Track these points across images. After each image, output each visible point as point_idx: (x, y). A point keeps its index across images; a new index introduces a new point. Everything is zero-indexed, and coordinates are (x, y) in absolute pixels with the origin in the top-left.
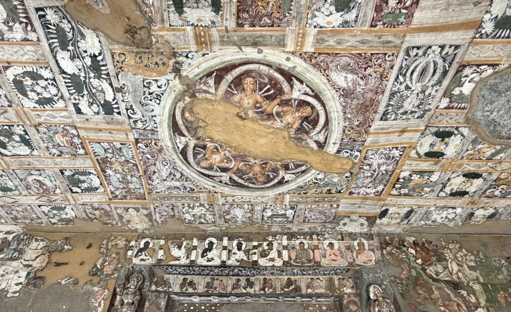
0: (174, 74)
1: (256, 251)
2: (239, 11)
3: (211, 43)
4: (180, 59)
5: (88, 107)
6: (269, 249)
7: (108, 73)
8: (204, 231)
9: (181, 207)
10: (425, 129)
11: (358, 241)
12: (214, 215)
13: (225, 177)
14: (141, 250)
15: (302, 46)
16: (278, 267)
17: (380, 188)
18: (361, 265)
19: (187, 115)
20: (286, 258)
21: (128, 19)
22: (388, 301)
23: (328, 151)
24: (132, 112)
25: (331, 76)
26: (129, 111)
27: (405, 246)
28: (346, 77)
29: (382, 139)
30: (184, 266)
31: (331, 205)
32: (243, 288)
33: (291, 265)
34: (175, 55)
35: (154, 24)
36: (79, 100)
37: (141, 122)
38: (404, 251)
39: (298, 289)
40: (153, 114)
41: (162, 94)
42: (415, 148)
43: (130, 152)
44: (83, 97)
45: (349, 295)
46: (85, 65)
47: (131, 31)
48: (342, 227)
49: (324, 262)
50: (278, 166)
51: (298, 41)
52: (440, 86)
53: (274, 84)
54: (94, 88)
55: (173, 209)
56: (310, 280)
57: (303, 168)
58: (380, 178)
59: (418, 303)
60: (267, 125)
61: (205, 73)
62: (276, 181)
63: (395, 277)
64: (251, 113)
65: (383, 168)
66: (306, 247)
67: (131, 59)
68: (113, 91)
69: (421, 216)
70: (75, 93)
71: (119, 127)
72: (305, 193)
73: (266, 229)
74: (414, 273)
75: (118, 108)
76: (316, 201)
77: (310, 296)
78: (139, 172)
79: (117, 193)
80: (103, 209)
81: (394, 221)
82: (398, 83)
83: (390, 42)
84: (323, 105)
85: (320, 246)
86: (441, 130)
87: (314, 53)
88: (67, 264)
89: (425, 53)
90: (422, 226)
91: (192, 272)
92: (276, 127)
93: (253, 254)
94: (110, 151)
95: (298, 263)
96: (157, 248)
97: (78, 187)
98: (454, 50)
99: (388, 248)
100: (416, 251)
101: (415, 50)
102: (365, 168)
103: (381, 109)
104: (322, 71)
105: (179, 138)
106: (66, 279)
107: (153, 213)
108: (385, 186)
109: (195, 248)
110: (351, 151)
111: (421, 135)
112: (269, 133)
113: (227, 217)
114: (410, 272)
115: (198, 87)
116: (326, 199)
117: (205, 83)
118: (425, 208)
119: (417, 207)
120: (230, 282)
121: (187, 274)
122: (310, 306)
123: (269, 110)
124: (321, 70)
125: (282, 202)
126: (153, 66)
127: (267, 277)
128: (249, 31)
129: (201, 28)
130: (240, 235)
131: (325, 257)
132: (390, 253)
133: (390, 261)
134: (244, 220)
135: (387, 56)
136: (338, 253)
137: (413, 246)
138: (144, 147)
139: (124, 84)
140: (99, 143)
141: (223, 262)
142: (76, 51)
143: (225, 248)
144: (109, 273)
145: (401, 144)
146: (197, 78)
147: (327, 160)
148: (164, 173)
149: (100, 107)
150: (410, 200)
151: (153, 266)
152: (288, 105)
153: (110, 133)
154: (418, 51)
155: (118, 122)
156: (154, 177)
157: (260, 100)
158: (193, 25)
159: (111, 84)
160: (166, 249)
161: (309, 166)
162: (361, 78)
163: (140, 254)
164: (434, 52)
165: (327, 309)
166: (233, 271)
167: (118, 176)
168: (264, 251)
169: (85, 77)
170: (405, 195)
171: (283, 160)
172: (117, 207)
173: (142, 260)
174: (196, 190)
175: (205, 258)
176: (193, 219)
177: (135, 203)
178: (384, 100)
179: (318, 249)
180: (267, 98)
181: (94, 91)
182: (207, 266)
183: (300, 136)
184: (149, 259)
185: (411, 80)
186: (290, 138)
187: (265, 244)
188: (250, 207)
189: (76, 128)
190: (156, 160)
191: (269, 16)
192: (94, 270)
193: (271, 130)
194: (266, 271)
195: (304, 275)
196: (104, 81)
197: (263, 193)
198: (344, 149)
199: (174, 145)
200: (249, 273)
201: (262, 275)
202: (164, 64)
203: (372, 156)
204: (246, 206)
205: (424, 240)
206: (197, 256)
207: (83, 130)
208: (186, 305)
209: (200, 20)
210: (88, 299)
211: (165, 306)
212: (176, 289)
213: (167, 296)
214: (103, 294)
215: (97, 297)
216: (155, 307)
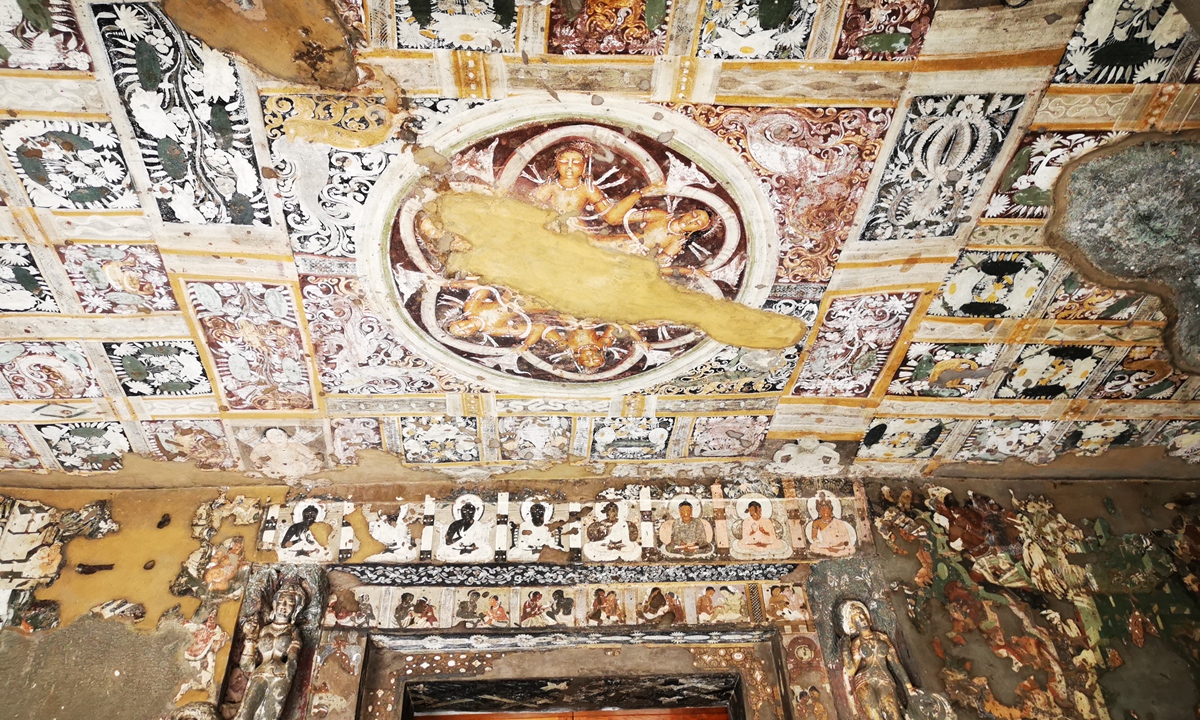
0: (402, 142)
1: (576, 524)
2: (553, 23)
3: (491, 83)
4: (417, 113)
5: (194, 208)
6: (607, 520)
7: (249, 138)
8: (450, 478)
9: (398, 424)
10: (961, 257)
11: (817, 497)
12: (478, 441)
13: (509, 357)
14: (296, 529)
15: (688, 91)
16: (630, 562)
17: (865, 379)
18: (824, 556)
19: (427, 226)
20: (649, 543)
21: (306, 31)
22: (883, 637)
23: (746, 303)
24: (298, 219)
25: (752, 152)
26: (290, 217)
27: (925, 509)
28: (783, 154)
29: (867, 277)
30: (405, 565)
31: (755, 418)
32: (549, 614)
33: (661, 558)
34: (405, 104)
35: (364, 43)
36: (173, 192)
37: (318, 239)
38: (923, 522)
39: (676, 614)
40: (347, 223)
41: (372, 183)
42: (939, 295)
43: (285, 305)
44: (182, 186)
45: (795, 626)
46: (195, 121)
47: (310, 56)
48: (782, 465)
49: (738, 550)
50: (633, 334)
51: (679, 83)
52: (987, 172)
53: (626, 164)
54: (211, 168)
55: (377, 430)
56: (704, 592)
57: (690, 338)
58: (865, 358)
59: (951, 640)
60: (611, 249)
61: (473, 142)
62: (627, 365)
63: (901, 583)
64: (573, 224)
65: (870, 337)
66: (696, 513)
67: (305, 111)
68: (258, 174)
69: (962, 439)
70: (164, 177)
71: (264, 250)
72: (695, 392)
73: (601, 472)
74: (943, 571)
75: (265, 210)
76: (719, 409)
77: (705, 629)
78: (301, 348)
79: (242, 394)
80: (202, 431)
81: (899, 452)
82: (896, 165)
83: (877, 87)
84: (735, 207)
85: (728, 512)
86: (995, 260)
87: (716, 106)
88: (110, 567)
89: (950, 110)
90: (965, 462)
91: (424, 579)
92: (628, 252)
93: (569, 533)
94: (236, 301)
95: (677, 551)
96: (336, 523)
97: (145, 381)
98: (1012, 105)
99: (887, 513)
100: (951, 520)
101: (930, 102)
102: (829, 336)
103: (862, 217)
104: (733, 141)
105: (406, 274)
106: (114, 605)
107: (328, 439)
108: (877, 374)
109: (430, 520)
110: (798, 301)
111: (953, 268)
112: (614, 265)
113: (509, 446)
114: (935, 570)
115: (455, 170)
116: (742, 404)
117: (472, 163)
118: (969, 422)
119: (951, 419)
120: (514, 600)
121: (411, 584)
122: (705, 653)
123: (613, 218)
124: (729, 140)
125: (640, 411)
126: (354, 125)
127: (602, 586)
128: (575, 61)
129: (469, 53)
130: (539, 486)
131: (739, 537)
132: (890, 527)
133: (891, 543)
134: (549, 451)
135: (871, 113)
136: (770, 527)
137: (944, 507)
138: (320, 294)
139: (283, 161)
140: (211, 284)
141: (500, 553)
142: (178, 92)
143: (502, 520)
144: (223, 586)
145: (909, 286)
146: (454, 152)
147: (745, 320)
148: (364, 346)
149: (223, 207)
150: (935, 404)
151: (328, 566)
152: (656, 207)
153: (239, 262)
154: (937, 105)
155: (262, 239)
156: (338, 358)
157: (595, 197)
158: (450, 46)
159: (253, 161)
160: (360, 525)
161: (703, 333)
162: (818, 155)
163: (294, 538)
164: (969, 106)
165: (746, 658)
166: (522, 574)
167: (250, 355)
168: (596, 524)
169: (194, 146)
170: (923, 394)
171: (644, 321)
172: (238, 429)
173: (301, 553)
174: (436, 387)
175: (456, 545)
176: (425, 451)
177: (284, 417)
178: (867, 199)
179: (725, 518)
180: (611, 192)
181: (211, 174)
182: (461, 565)
183: (682, 270)
184: (317, 551)
185: (924, 158)
186: (661, 274)
187: (599, 507)
188: (565, 423)
189: (157, 251)
190: (347, 321)
191: (619, 33)
192: (183, 580)
193: (617, 259)
194: (601, 572)
195: (692, 579)
196: (238, 154)
197: (595, 391)
198: (781, 298)
199: (391, 288)
200: (560, 578)
201: (591, 582)
202: (379, 121)
203: (845, 313)
204: (555, 421)
205: (970, 493)
206: (435, 539)
207: (174, 257)
208: (410, 659)
209: (467, 38)
210: (174, 651)
211: (360, 662)
212: (388, 620)
213: (364, 639)
214: (209, 638)
215: (196, 647)
216: (337, 667)
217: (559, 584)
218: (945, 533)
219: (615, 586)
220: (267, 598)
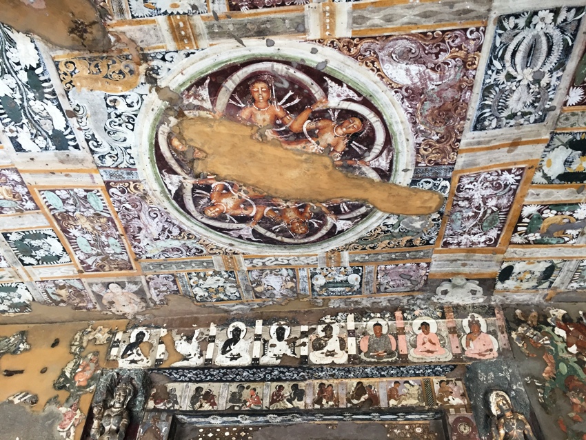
0: (148, 86)
1: (305, 340)
3: (196, 37)
4: (155, 63)
5: (31, 141)
6: (324, 337)
7: (53, 91)
8: (226, 311)
9: (186, 278)
10: (552, 138)
11: (469, 318)
12: (238, 287)
13: (246, 230)
14: (131, 347)
15: (332, 30)
16: (340, 365)
17: (493, 234)
18: (475, 359)
19: (176, 142)
20: (353, 351)
21: (73, 15)
22: (521, 417)
23: (397, 183)
24: (95, 144)
25: (385, 71)
26: (90, 143)
27: (548, 325)
28: (407, 70)
29: (483, 159)
30: (195, 369)
31: (418, 264)
32: (288, 400)
33: (361, 361)
34: (145, 58)
35: (110, 17)
36: (17, 131)
37: (111, 157)
38: (547, 334)
39: (374, 399)
40: (125, 144)
41: (136, 115)
42: (540, 169)
43: (100, 202)
44: (22, 127)
45: (457, 408)
46: (20, 83)
47: (78, 29)
48: (442, 297)
49: (414, 355)
50: (324, 209)
51: (324, 25)
52: (563, 70)
53: (299, 88)
54: (36, 114)
55: (174, 281)
56: (393, 385)
57: (363, 210)
58: (491, 218)
59: (572, 419)
60: (298, 150)
61: (193, 81)
62: (324, 232)
63: (533, 377)
64: (269, 134)
65: (492, 203)
66: (385, 331)
67: (83, 69)
68: (64, 116)
69: (570, 275)
70: (10, 122)
71: (79, 166)
72: (373, 248)
73: (321, 304)
74: (563, 368)
75: (74, 139)
76: (392, 259)
77: (393, 411)
78: (117, 230)
79: (90, 261)
80: (71, 287)
81: (525, 285)
82: (493, 71)
83: (469, 11)
84: (378, 114)
85: (407, 329)
86: (578, 138)
87: (353, 39)
88: (21, 372)
89: (528, 24)
90: (575, 291)
91: (209, 377)
92: (310, 151)
93: (300, 345)
94: (71, 202)
95: (373, 357)
96: (155, 342)
97: (32, 256)
98: (576, 16)
99: (520, 329)
100: (568, 332)
101: (512, 19)
102: (462, 204)
103: (473, 113)
104: (369, 64)
105: (169, 177)
106: (21, 396)
107: (146, 289)
108: (501, 230)
109: (212, 339)
110: (435, 179)
111: (547, 147)
112: (302, 161)
113: (258, 289)
114: (557, 367)
115: (186, 102)
116: (408, 255)
117: (196, 96)
118: (574, 262)
119: (560, 261)
120: (267, 390)
121: (201, 381)
122: (395, 428)
123: (296, 127)
124: (366, 63)
125: (339, 263)
126: (116, 76)
127: (324, 381)
128: (250, 15)
129: (178, 17)
130: (282, 315)
131: (415, 346)
132: (523, 337)
133: (524, 349)
134: (284, 292)
135: (468, 33)
136: (436, 339)
137: (562, 323)
138: (119, 194)
139: (78, 105)
140: (54, 191)
141: (256, 360)
142: (5, 64)
143: (258, 337)
144: (83, 384)
145: (515, 163)
146: (182, 89)
147: (398, 195)
148: (154, 227)
149: (48, 139)
150: (547, 249)
151: (149, 370)
152: (324, 118)
153: (67, 175)
154: (517, 21)
155: (77, 159)
156: (141, 236)
157: (281, 114)
158: (165, 13)
159: (59, 107)
160: (170, 343)
161: (371, 206)
162: (433, 69)
163: (129, 352)
164: (543, 19)
165: (424, 432)
166: (270, 373)
167: (88, 237)
168: (318, 339)
169: (22, 100)
170: (536, 242)
171: (330, 199)
172: (91, 285)
173: (133, 361)
174: (205, 252)
175: (228, 355)
176: (206, 294)
177: (117, 276)
178: (474, 99)
179: (405, 334)
180: (292, 110)
181: (37, 118)
182: (231, 368)
183: (349, 162)
184: (142, 360)
185: (513, 64)
186: (335, 166)
187: (320, 328)
188: (291, 272)
189: (17, 171)
190: (140, 211)
192: (62, 380)
193: (304, 157)
194: (322, 371)
195: (384, 376)
196: (49, 102)
197: (306, 250)
198: (422, 178)
199: (162, 187)
200: (296, 375)
201: (316, 379)
202: (131, 72)
203: (470, 186)
204: (284, 272)
205: (581, 313)
206: (215, 351)
207: (27, 174)
208: (201, 430)
209: (175, 6)
210: (51, 425)
211: (167, 433)
212: (185, 405)
213: (171, 418)
214: (72, 417)
215: (65, 423)
216: (152, 436)
217: (295, 380)
218: (563, 342)
219: (331, 381)
220: (110, 391)
